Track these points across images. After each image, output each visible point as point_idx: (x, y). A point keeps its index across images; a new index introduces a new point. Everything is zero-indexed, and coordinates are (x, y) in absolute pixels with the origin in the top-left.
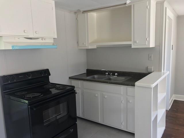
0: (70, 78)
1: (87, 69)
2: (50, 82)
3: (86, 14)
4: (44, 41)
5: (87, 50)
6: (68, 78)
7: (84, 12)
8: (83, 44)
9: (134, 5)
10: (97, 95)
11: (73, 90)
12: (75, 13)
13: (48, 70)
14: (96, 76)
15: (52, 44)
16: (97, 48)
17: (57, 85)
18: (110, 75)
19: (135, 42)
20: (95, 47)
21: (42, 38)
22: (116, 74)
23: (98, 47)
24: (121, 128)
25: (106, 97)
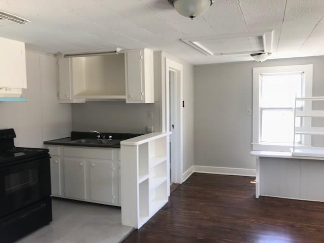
0: (45, 143)
1: (72, 131)
2: (14, 146)
3: (70, 58)
4: (8, 92)
5: (72, 104)
6: (43, 143)
7: (67, 56)
8: (66, 96)
9: (127, 53)
10: (81, 164)
11: (47, 153)
12: (55, 55)
13: (12, 130)
14: (83, 141)
15: (19, 96)
16: (86, 102)
17: (24, 150)
18: (102, 138)
19: (129, 96)
20: (82, 100)
21: (6, 89)
22: (110, 137)
23: (88, 100)
24: (111, 203)
25: (93, 165)
